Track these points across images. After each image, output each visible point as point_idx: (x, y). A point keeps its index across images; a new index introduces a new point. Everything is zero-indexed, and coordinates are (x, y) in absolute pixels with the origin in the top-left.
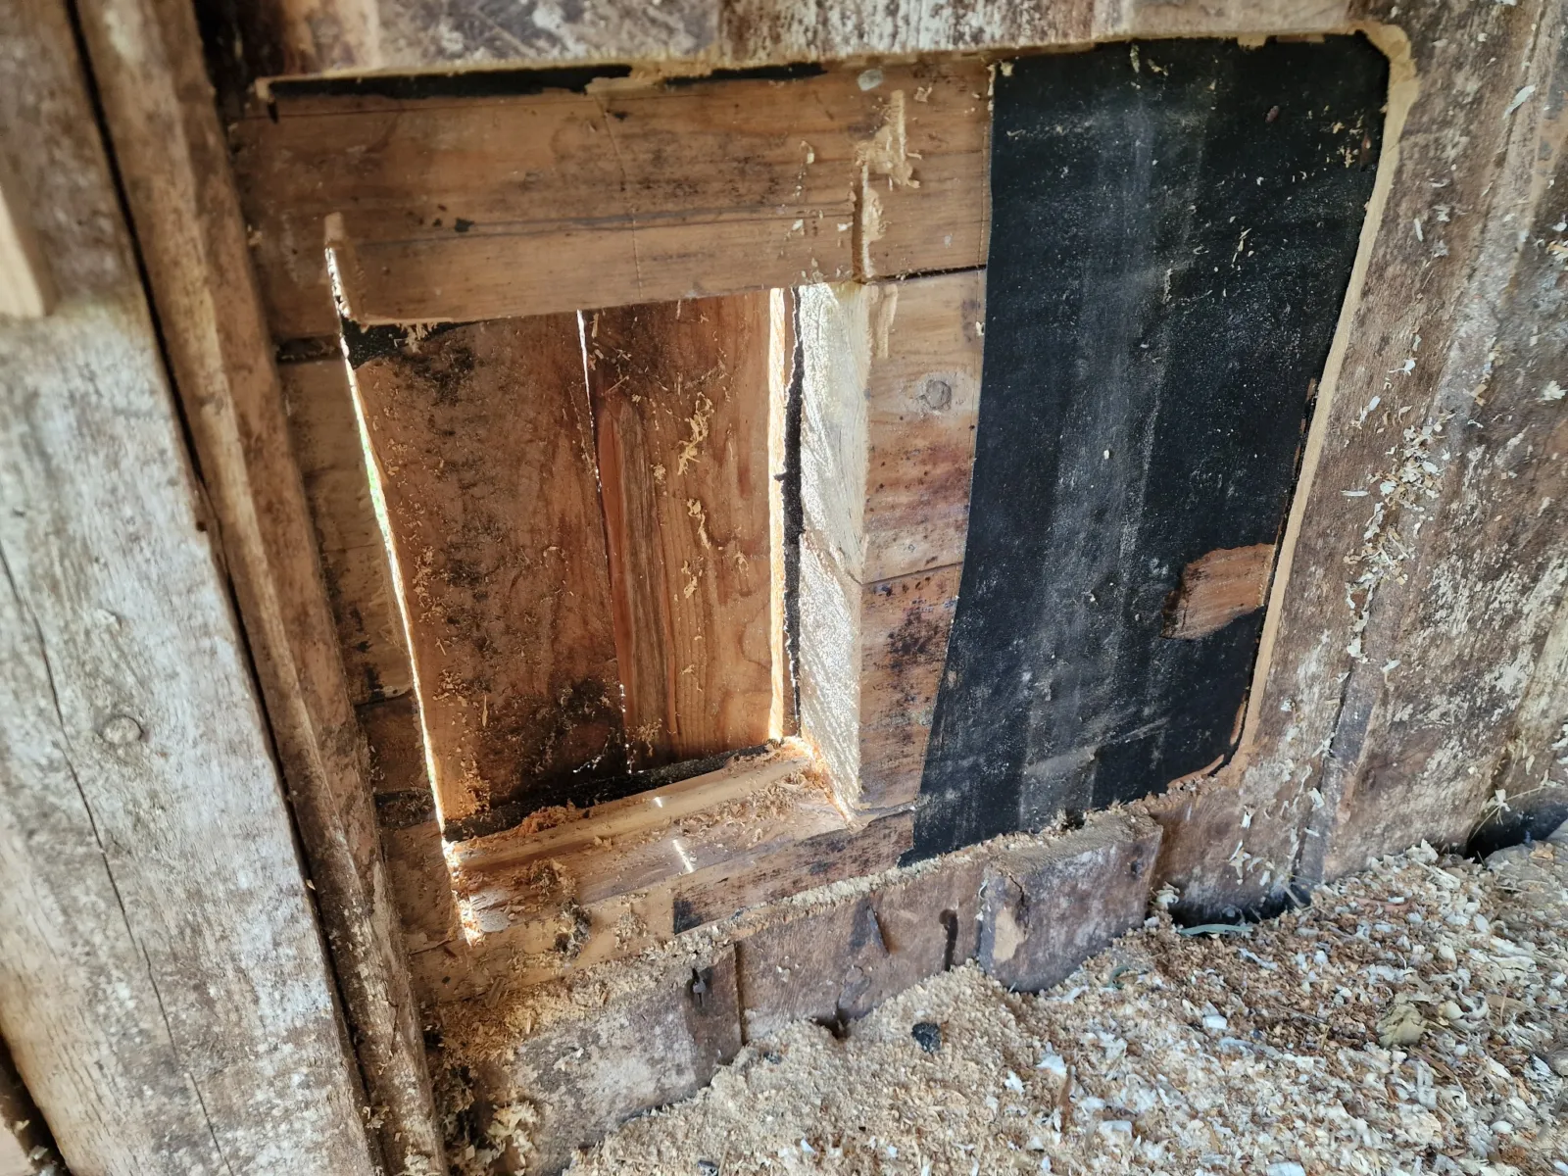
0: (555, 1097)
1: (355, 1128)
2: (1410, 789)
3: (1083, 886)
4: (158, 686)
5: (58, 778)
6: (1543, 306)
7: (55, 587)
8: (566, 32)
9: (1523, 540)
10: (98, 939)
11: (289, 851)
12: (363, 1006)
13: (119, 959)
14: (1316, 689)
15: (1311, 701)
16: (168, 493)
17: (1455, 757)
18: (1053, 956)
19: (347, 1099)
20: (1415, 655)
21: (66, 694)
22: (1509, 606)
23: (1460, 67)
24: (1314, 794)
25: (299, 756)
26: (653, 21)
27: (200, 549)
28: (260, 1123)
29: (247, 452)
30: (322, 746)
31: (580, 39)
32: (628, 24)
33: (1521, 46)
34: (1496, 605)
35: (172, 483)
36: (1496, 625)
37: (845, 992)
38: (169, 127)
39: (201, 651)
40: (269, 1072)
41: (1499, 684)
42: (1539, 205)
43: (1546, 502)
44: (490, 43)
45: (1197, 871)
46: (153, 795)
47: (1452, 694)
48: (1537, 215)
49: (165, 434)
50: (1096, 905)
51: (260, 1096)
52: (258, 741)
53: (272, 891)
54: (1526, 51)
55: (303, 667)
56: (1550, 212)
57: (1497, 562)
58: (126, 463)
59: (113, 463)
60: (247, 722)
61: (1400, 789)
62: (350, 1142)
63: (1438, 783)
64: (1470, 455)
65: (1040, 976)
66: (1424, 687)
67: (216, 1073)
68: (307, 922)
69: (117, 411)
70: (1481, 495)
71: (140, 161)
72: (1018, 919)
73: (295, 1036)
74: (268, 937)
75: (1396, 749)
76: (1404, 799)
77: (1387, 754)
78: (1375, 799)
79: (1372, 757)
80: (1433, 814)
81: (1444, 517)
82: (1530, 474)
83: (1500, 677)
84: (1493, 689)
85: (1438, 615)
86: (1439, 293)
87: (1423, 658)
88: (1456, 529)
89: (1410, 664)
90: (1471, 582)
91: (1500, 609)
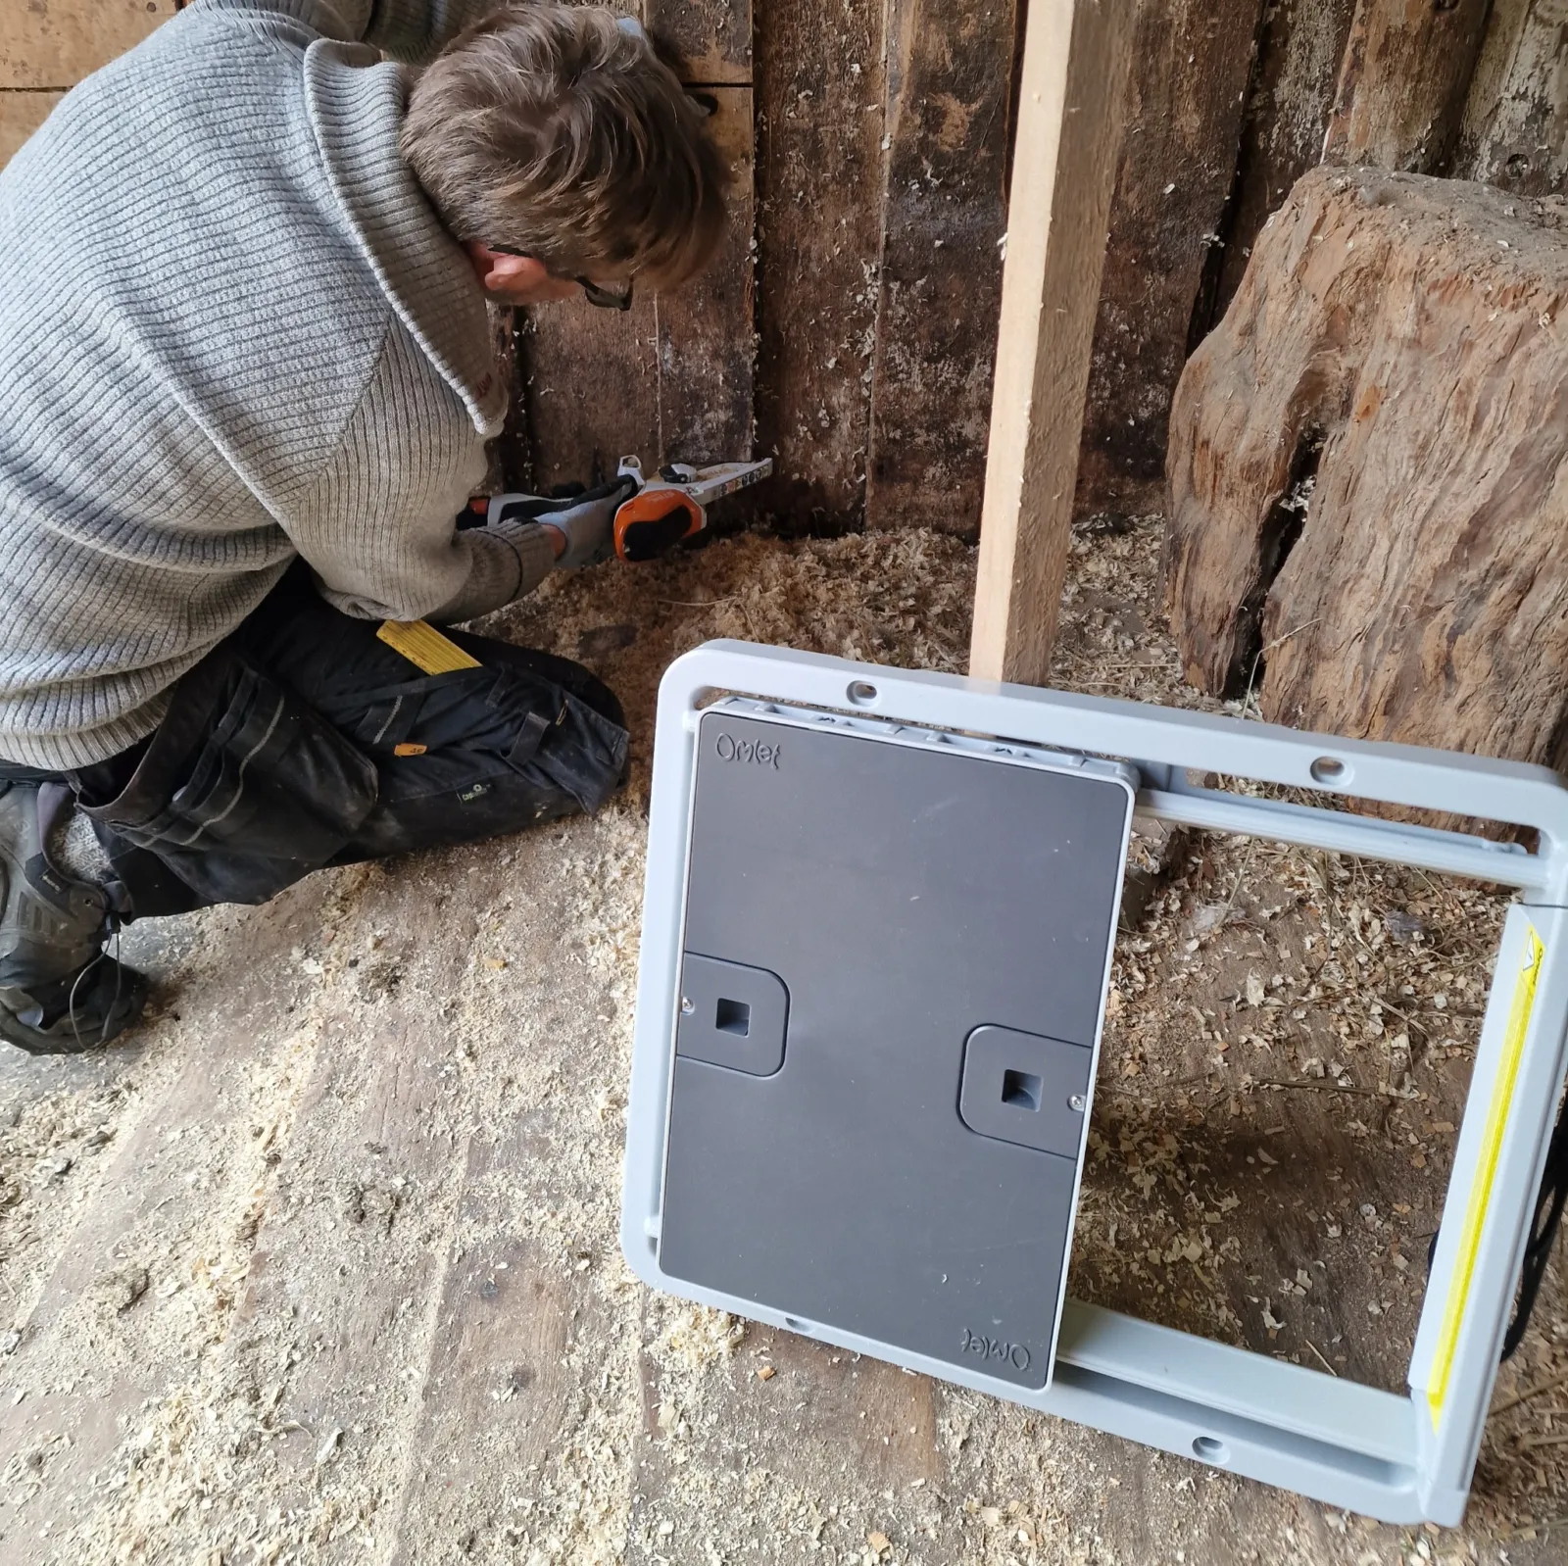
2: (916, 488)
6: (914, 212)
9: (949, 341)
14: (848, 414)
15: (846, 420)
17: (945, 474)
20: (891, 398)
22: (953, 382)
33: (875, 87)
34: (942, 379)
36: (948, 392)
41: (964, 432)
42: (892, 162)
43: (958, 322)
47: (928, 430)
48: (892, 167)
57: (934, 351)
61: (908, 485)
63: (937, 488)
64: (891, 285)
66: (906, 421)
70: (907, 309)
75: (897, 457)
76: (914, 493)
77: (891, 458)
78: (891, 486)
79: (879, 456)
80: (940, 511)
81: (884, 318)
82: (939, 304)
83: (962, 427)
84: (959, 434)
85: (901, 376)
86: (865, 201)
87: (897, 400)
88: (896, 327)
89: (890, 403)
90: (918, 361)
91: (947, 381)
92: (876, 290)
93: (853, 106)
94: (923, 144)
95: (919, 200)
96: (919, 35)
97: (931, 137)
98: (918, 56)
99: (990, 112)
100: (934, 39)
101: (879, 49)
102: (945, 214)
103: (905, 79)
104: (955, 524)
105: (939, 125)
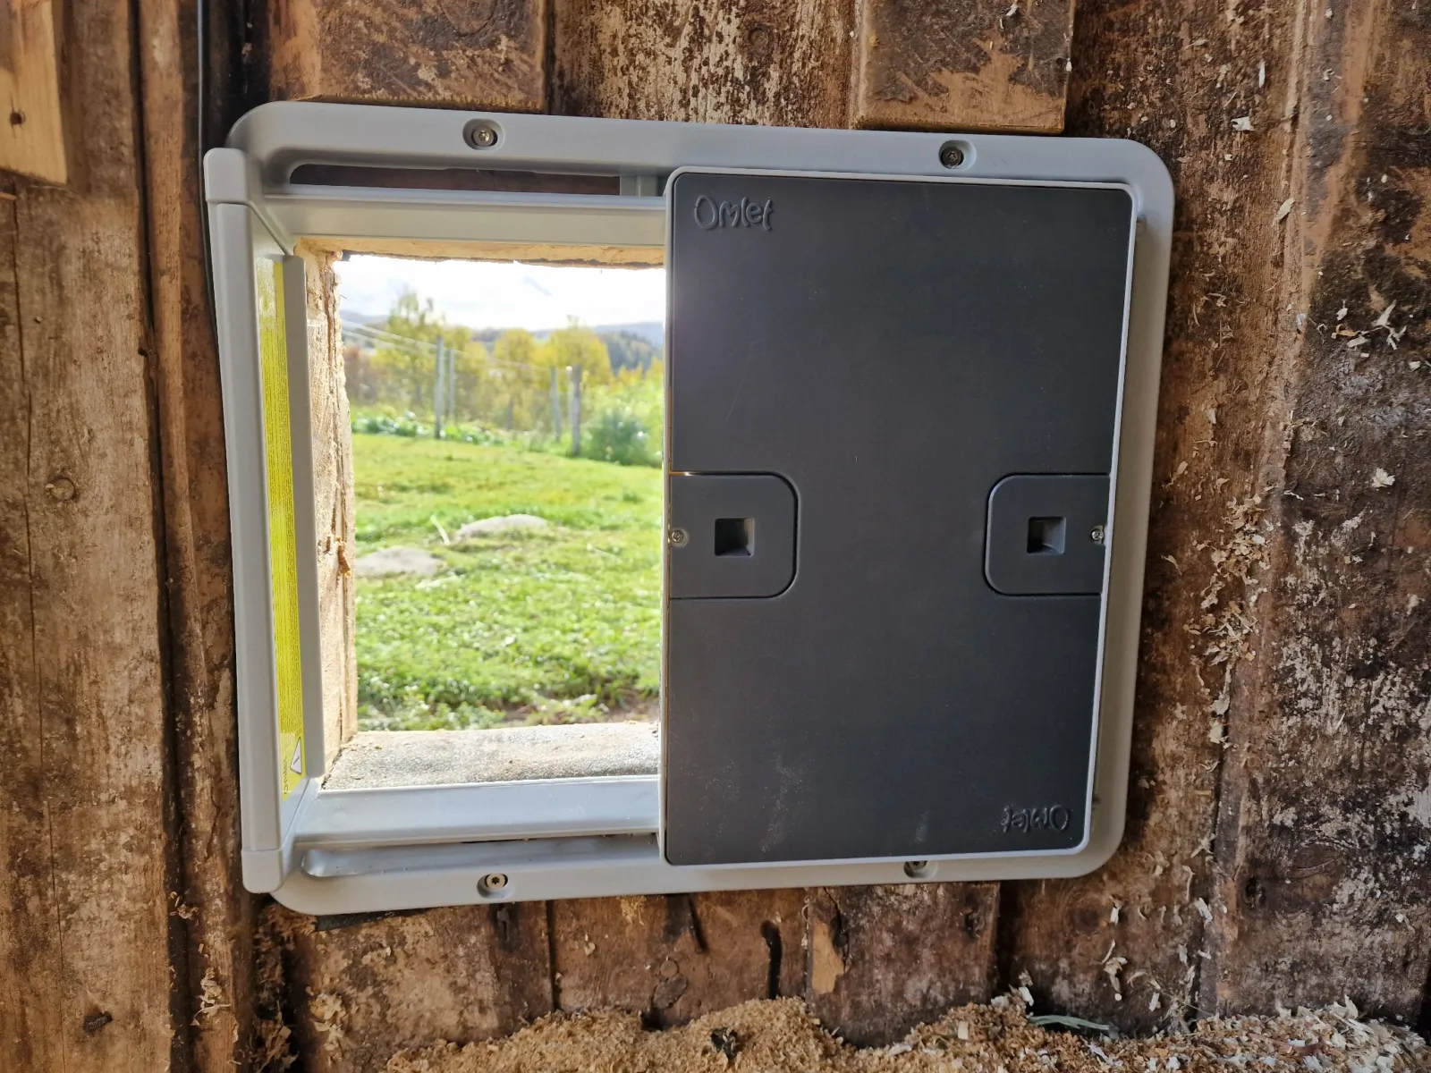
0: (363, 997)
1: (161, 910)
2: (1317, 922)
3: (910, 926)
4: (92, 460)
5: (16, 515)
6: (1348, 390)
7: (46, 375)
8: (438, 84)
9: (1396, 636)
10: (11, 654)
11: (152, 620)
12: (191, 795)
13: (22, 677)
14: (1181, 773)
15: (1176, 786)
16: (127, 324)
17: (1372, 894)
18: (879, 1005)
19: (158, 876)
20: (1282, 746)
21: (36, 453)
22: (1399, 715)
23: (1211, 180)
24: (1200, 904)
25: (178, 551)
26: (497, 81)
27: (137, 366)
28: (89, 873)
29: (184, 312)
30: (198, 549)
31: (447, 88)
32: (480, 82)
33: (1276, 168)
34: (1379, 709)
35: (130, 317)
36: (1387, 733)
37: (662, 988)
38: (176, 103)
39: (123, 441)
40: (105, 824)
41: (1412, 812)
42: (1313, 293)
43: (1413, 601)
44: (389, 86)
45: (1064, 964)
46: (72, 546)
47: (1346, 809)
48: (1313, 301)
49: (132, 284)
50: (927, 955)
51: (94, 845)
52: (148, 521)
53: (134, 652)
54: (1283, 173)
55: (194, 480)
56: (1327, 300)
57: (1366, 656)
58: (106, 299)
59: (98, 299)
60: (143, 505)
61: (1301, 917)
62: (153, 924)
63: (1356, 923)
64: (1298, 528)
65: (867, 1027)
66: (1305, 790)
67: (65, 807)
68: (155, 689)
69: (108, 265)
70: (1323, 575)
71: (155, 121)
72: (837, 943)
73: (129, 794)
74: (126, 693)
75: (1286, 861)
76: (1312, 933)
77: (1273, 864)
78: (1270, 920)
79: (1253, 862)
80: (1359, 966)
81: (1280, 591)
82: (1382, 564)
83: (1410, 802)
84: (1404, 816)
85: (1304, 703)
86: (1238, 374)
87: (1293, 751)
88: (1300, 607)
89: (1279, 756)
90: (1338, 671)
91: (1387, 716)
92: (1259, 540)
93: (1228, 197)
94: (1376, 264)
95: (1360, 366)
96: (1381, 59)
97: (1390, 250)
98: (1376, 94)
100: (1407, 66)
101: (1282, 96)
102: (1404, 395)
103: (1350, 141)
104: (1385, 993)
105: (1406, 225)
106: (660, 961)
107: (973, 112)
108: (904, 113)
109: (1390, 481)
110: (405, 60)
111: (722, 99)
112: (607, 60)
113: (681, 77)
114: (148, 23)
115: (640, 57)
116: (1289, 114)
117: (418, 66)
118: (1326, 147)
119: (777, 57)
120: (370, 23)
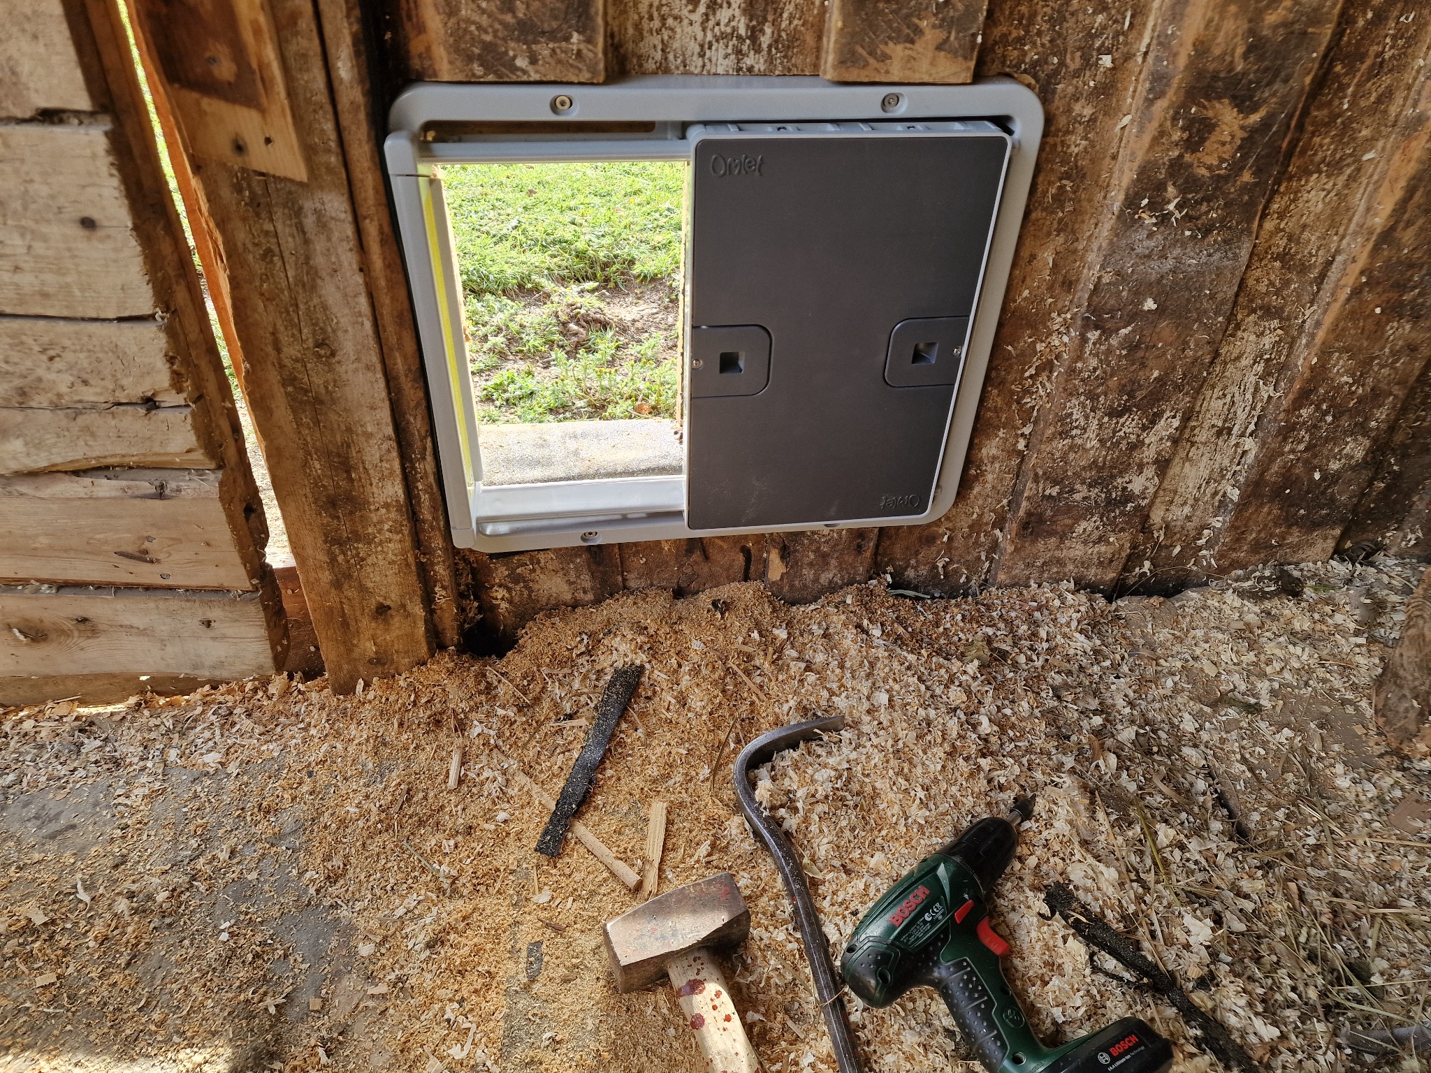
0: (518, 588)
1: (411, 560)
2: (1062, 542)
3: (825, 549)
4: (340, 334)
5: (299, 365)
6: (1139, 250)
7: (304, 286)
8: (530, 69)
9: (1139, 395)
10: (309, 439)
11: (388, 419)
12: (419, 502)
13: (317, 450)
14: (997, 465)
15: (993, 472)
16: (349, 254)
17: (1097, 528)
18: (805, 585)
19: (408, 544)
20: (1057, 455)
21: (305, 331)
22: (1133, 437)
23: (1077, 100)
24: (997, 532)
25: (396, 378)
26: (572, 66)
27: (359, 279)
28: (369, 544)
29: (381, 241)
30: (406, 376)
31: (537, 72)
32: (559, 66)
33: (1126, 89)
34: (1122, 433)
35: (351, 250)
36: (1123, 446)
37: (683, 578)
38: (359, 107)
39: (357, 323)
40: (375, 520)
41: (1130, 487)
42: (1128, 189)
43: (1156, 374)
44: (495, 73)
45: (913, 562)
46: (335, 381)
47: (1090, 486)
48: (1127, 194)
49: (349, 230)
50: (833, 562)
51: (370, 530)
52: (379, 367)
53: (381, 435)
54: (1130, 93)
55: (399, 339)
56: (1136, 194)
57: (1119, 405)
58: (334, 239)
59: (329, 239)
60: (374, 359)
61: (1053, 541)
62: (408, 565)
63: (1085, 543)
64: (1089, 335)
65: (797, 595)
66: (1067, 477)
67: (351, 513)
68: (394, 454)
69: (332, 218)
70: (1101, 361)
71: (346, 120)
72: (782, 558)
73: (387, 506)
74: (378, 456)
75: (1049, 513)
76: (1058, 548)
77: (1041, 515)
78: (1034, 542)
79: (1029, 514)
80: (1083, 563)
81: (1072, 371)
82: (1140, 354)
83: (1130, 481)
84: (1124, 489)
85: (1074, 432)
86: (1073, 232)
87: (1064, 458)
88: (1082, 380)
89: (1054, 460)
90: (1099, 414)
91: (1126, 436)
92: (1065, 339)
93: (1088, 112)
94: (1176, 167)
95: (1150, 235)
96: (1211, 20)
97: (1188, 158)
98: (1201, 48)
99: (1270, 126)
100: (1229, 25)
101: (1141, 35)
102: (1177, 251)
103: (1175, 82)
104: (1096, 575)
105: (1203, 140)
106: (683, 566)
107: (907, 73)
108: (859, 76)
109: (1154, 307)
110: (506, 53)
111: (729, 50)
112: (645, 25)
113: (700, 35)
114: (332, 51)
115: (670, 21)
116: (1143, 49)
117: (515, 57)
118: (1159, 82)
119: (770, 18)
120: (479, 28)
